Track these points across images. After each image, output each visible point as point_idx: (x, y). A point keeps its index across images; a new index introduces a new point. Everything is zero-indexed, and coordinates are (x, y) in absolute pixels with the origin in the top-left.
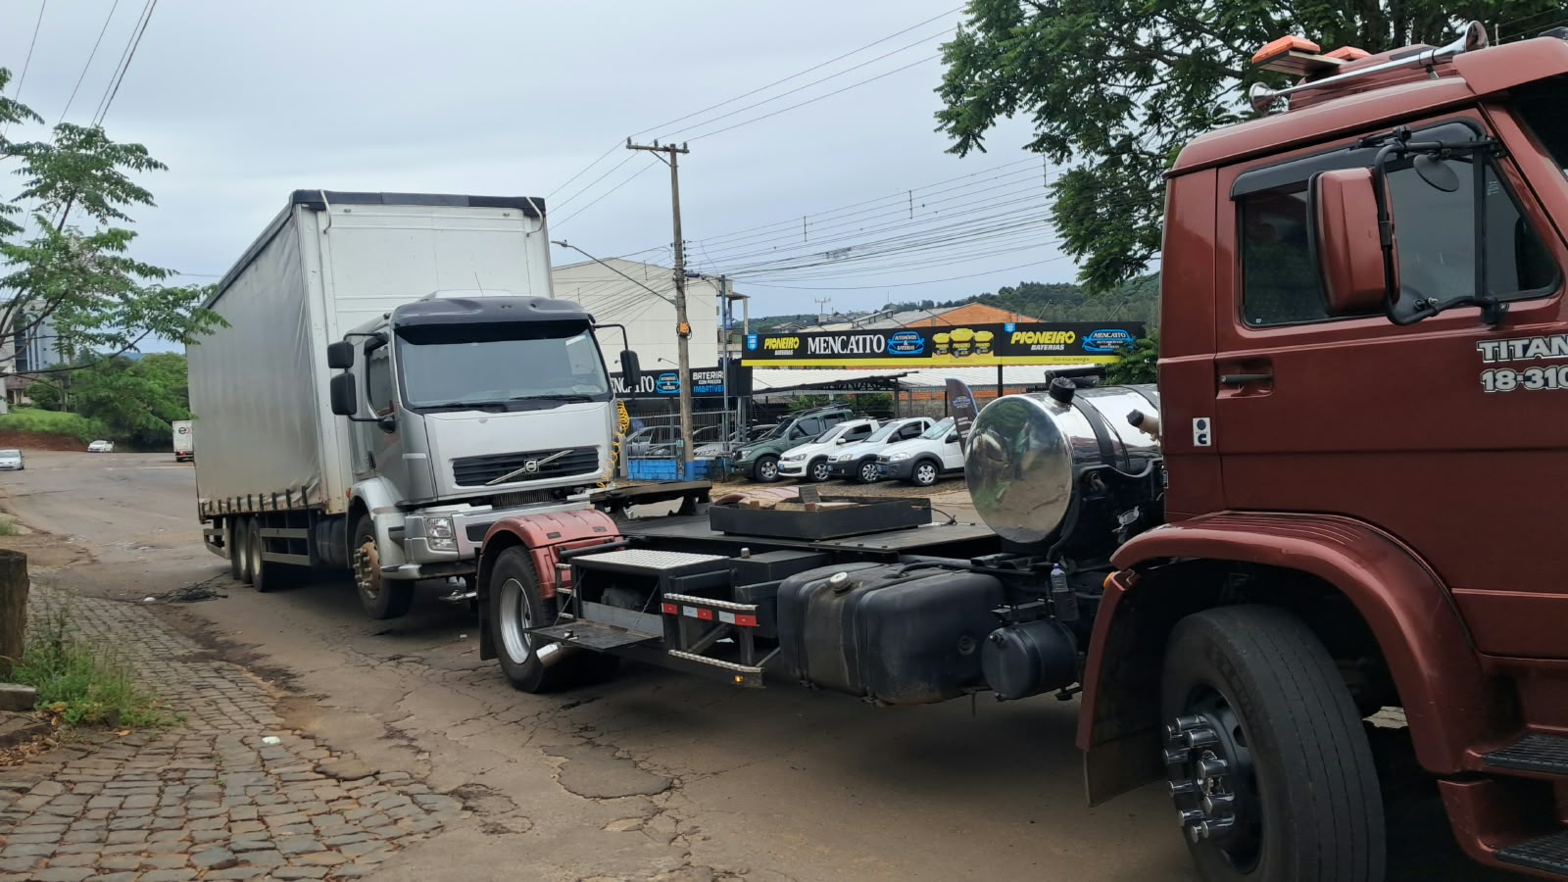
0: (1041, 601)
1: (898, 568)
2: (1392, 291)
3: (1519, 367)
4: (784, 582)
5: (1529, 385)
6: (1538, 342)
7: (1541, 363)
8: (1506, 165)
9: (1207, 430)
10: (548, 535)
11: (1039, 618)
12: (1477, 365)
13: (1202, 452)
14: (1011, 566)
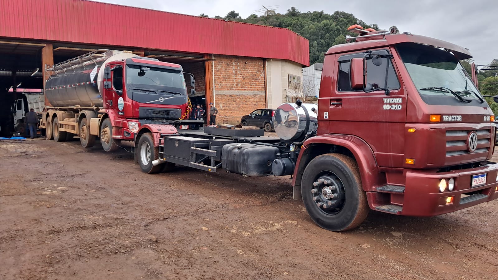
0: (287, 153)
1: (254, 145)
2: (365, 85)
3: (390, 104)
4: (224, 146)
5: (392, 108)
6: (395, 99)
7: (395, 104)
8: (393, 60)
9: (327, 115)
10: (158, 130)
11: (286, 157)
12: (383, 103)
13: (326, 120)
14: (282, 145)
